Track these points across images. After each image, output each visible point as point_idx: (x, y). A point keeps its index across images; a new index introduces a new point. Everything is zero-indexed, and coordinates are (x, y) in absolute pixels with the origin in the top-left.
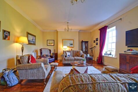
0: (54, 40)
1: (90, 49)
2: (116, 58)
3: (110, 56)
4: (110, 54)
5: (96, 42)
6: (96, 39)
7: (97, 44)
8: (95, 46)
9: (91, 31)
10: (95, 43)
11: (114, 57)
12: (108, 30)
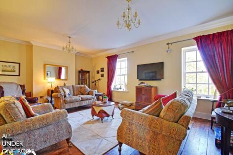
0: (19, 64)
1: (93, 82)
2: (128, 92)
3: (119, 90)
4: (120, 88)
5: (101, 73)
6: (101, 68)
7: (102, 76)
8: (99, 79)
9: (93, 56)
10: (99, 75)
11: (124, 91)
12: (118, 60)
